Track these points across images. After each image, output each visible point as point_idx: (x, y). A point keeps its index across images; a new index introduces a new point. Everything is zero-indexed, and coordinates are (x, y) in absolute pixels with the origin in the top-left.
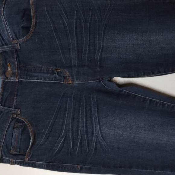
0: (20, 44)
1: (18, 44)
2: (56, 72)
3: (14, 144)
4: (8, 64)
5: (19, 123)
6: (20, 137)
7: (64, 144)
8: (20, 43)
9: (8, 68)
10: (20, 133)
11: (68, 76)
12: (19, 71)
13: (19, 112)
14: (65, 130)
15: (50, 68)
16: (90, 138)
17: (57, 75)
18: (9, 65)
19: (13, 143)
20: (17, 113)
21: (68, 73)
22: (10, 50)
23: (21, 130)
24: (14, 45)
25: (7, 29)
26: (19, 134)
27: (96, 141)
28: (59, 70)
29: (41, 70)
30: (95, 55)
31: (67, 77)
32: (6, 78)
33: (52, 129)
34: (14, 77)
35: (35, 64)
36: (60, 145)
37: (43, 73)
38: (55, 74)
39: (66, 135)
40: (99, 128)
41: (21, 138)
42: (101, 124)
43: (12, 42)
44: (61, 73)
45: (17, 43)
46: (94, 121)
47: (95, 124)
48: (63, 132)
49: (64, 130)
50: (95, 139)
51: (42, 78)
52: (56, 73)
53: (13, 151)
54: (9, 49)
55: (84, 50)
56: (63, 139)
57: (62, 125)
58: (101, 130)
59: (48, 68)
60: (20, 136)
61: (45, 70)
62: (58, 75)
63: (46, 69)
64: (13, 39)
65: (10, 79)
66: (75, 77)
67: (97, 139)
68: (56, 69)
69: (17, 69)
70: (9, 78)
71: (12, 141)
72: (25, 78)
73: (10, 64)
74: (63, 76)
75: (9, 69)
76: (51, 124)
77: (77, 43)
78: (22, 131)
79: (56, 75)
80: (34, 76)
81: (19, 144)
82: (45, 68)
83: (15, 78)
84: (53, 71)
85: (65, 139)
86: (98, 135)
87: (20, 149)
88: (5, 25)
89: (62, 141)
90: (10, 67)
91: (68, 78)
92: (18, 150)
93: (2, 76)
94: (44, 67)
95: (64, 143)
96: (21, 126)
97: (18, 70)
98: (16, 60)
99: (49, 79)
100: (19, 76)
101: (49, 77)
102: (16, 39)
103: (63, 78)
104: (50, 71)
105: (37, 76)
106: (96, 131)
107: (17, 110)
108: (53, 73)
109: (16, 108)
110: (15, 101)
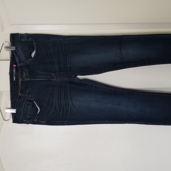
3: (29, 113)
5: (31, 102)
6: (31, 109)
8: (29, 61)
16: (67, 108)
18: (24, 73)
20: (29, 97)
21: (54, 75)
22: (24, 65)
25: (22, 55)
27: (70, 109)
29: (40, 74)
30: (67, 66)
32: (23, 79)
33: (48, 104)
34: (27, 78)
35: (37, 71)
37: (42, 75)
39: (55, 106)
42: (72, 100)
44: (51, 75)
45: (27, 62)
46: (69, 99)
47: (69, 101)
48: (53, 105)
51: (41, 78)
53: (28, 117)
57: (53, 102)
58: (72, 103)
59: (44, 73)
62: (49, 76)
64: (25, 60)
65: (25, 79)
66: (58, 77)
68: (48, 73)
69: (28, 74)
71: (27, 112)
72: (33, 78)
75: (24, 75)
76: (47, 102)
77: (58, 61)
78: (32, 106)
80: (37, 77)
81: (31, 113)
84: (46, 74)
85: (55, 108)
86: (71, 106)
87: (31, 115)
88: (21, 53)
91: (54, 77)
94: (42, 73)
96: (32, 104)
98: (27, 70)
99: (45, 78)
100: (29, 78)
102: (27, 59)
103: (52, 77)
105: (39, 77)
106: (70, 104)
107: (29, 95)
108: (47, 75)
109: (28, 94)
110: (28, 91)
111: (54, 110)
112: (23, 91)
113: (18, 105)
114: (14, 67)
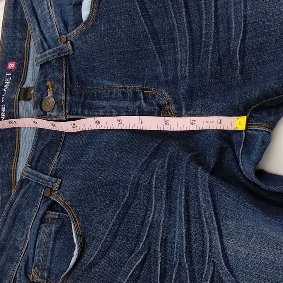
0: (71, 43)
1: (69, 42)
2: (142, 95)
3: (38, 260)
4: (49, 83)
5: (53, 213)
6: (51, 245)
7: (141, 271)
8: (71, 40)
9: (47, 92)
10: (52, 235)
11: (168, 104)
12: (68, 98)
13: (58, 186)
14: (147, 237)
15: (129, 89)
16: (197, 268)
17: (143, 102)
18: (50, 87)
19: (36, 257)
20: (52, 186)
21: (169, 98)
22: (56, 57)
23: (53, 228)
24: (62, 45)
25: (50, 16)
26: (49, 237)
27: (213, 276)
28: (150, 90)
29: (111, 93)
30: (229, 44)
31: (166, 105)
32: (42, 113)
33: (117, 231)
34: (58, 111)
35: (101, 81)
36: (132, 270)
37: (115, 99)
38: (140, 99)
39: (149, 249)
40: (219, 243)
41: (53, 248)
42: (224, 232)
43: (59, 41)
44: (153, 96)
45: (67, 42)
46: (206, 226)
47: (210, 233)
48: (141, 242)
49: (145, 238)
50: (208, 271)
51: (113, 110)
52: (143, 97)
53: (36, 276)
54: (53, 56)
55: (204, 36)
56: (140, 259)
57: (142, 225)
59: (126, 88)
60: (52, 242)
61: (119, 93)
62: (146, 102)
63: (121, 91)
64: (60, 34)
65: (50, 115)
66: (183, 104)
67: (214, 271)
68: (141, 89)
69: (64, 94)
70: (48, 114)
71: (34, 253)
72: (79, 112)
73: (53, 83)
74: (158, 105)
75: (49, 93)
76: (116, 219)
77: (190, 23)
78: (57, 232)
79: (141, 103)
80: (98, 108)
81: (48, 261)
82: (120, 88)
83: (60, 114)
84: (135, 93)
85: (144, 259)
86: (217, 262)
87: (49, 271)
88: (48, 7)
89: (137, 264)
90: (51, 89)
91: (167, 107)
92: (46, 275)
93: (36, 110)
94: (118, 87)
95: (142, 268)
96: (57, 219)
97: (66, 96)
98: (64, 74)
99: (126, 112)
100: (67, 108)
101: (127, 108)
102: (65, 32)
103: (157, 108)
104: (130, 96)
105: (104, 108)
106: (211, 250)
107: (54, 179)
108: (135, 97)
109: (54, 175)
110: (56, 160)
111: (141, 267)
112: (38, 161)
113: (11, 214)
114: (9, 71)
